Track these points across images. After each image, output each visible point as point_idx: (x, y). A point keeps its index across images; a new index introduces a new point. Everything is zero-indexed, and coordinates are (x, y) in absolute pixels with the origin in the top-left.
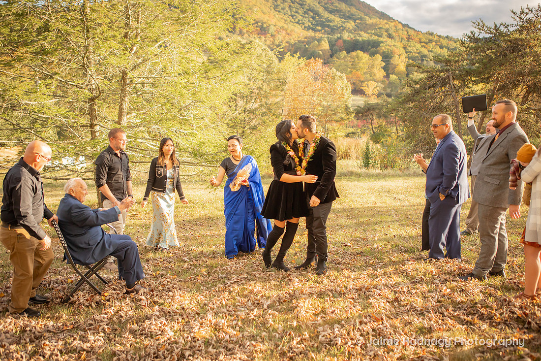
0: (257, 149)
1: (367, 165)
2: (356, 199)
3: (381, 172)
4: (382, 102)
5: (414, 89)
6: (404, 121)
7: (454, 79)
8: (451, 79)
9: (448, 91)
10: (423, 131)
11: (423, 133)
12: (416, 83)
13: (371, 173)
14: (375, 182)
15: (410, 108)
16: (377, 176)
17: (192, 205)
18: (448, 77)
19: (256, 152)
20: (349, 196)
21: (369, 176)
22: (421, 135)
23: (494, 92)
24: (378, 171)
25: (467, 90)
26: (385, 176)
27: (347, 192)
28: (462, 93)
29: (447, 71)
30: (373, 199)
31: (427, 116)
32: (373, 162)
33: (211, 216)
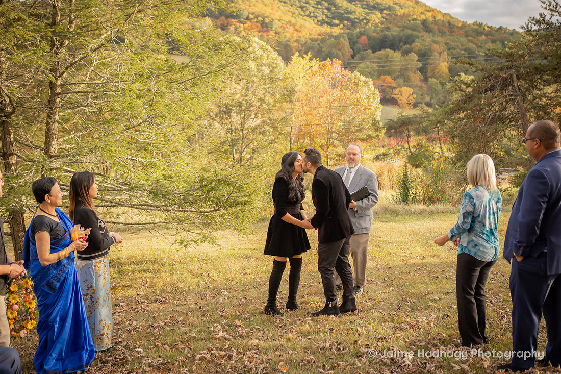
1: (405, 198)
2: (395, 251)
3: (425, 207)
4: (420, 113)
5: (465, 94)
7: (518, 78)
8: (515, 79)
9: (511, 96)
12: (468, 85)
13: (413, 210)
14: (419, 223)
15: (460, 120)
16: (420, 213)
17: (156, 267)
18: (511, 76)
19: (245, 189)
20: (384, 245)
21: (410, 214)
24: (421, 206)
25: (536, 93)
26: (432, 213)
27: (381, 239)
28: (530, 98)
29: (510, 68)
30: (419, 250)
31: (484, 129)
32: (414, 193)
33: (181, 285)
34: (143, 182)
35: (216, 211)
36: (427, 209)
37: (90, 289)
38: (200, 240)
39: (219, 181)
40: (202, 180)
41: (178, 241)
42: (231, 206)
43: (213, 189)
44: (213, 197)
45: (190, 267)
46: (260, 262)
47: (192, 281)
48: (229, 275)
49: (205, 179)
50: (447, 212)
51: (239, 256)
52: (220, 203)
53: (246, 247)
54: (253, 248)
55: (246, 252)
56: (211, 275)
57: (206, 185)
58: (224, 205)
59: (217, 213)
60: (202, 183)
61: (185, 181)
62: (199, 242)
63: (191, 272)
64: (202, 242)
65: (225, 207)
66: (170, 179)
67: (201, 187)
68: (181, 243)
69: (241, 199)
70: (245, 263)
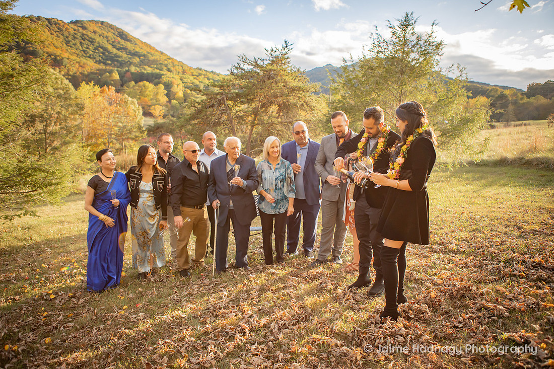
4: (168, 121)
5: (198, 109)
7: (227, 100)
8: (225, 100)
9: (224, 110)
12: (199, 104)
18: (223, 98)
19: (57, 173)
23: (258, 109)
25: (237, 108)
28: (234, 111)
29: (222, 94)
33: (9, 249)
35: (34, 191)
39: (35, 169)
40: (20, 169)
41: (3, 217)
42: (46, 187)
43: (30, 175)
44: (31, 181)
46: (72, 225)
47: (18, 244)
48: (49, 237)
49: (23, 168)
51: (55, 222)
52: (37, 185)
53: (59, 215)
54: (64, 215)
55: (60, 218)
56: (33, 238)
57: (24, 173)
58: (40, 186)
59: (36, 192)
60: (20, 171)
61: (6, 171)
62: (22, 216)
63: (16, 237)
64: (24, 215)
65: (41, 188)
67: (20, 174)
68: (6, 218)
69: (54, 181)
70: (60, 227)
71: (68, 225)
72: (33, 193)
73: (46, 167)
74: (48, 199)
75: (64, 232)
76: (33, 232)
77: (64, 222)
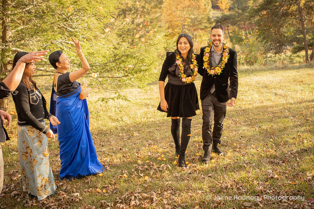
0: (147, 57)
3: (249, 67)
6: (260, 25)
10: (275, 32)
11: (275, 34)
13: (241, 69)
14: (247, 77)
16: (246, 71)
19: (146, 60)
22: (274, 36)
26: (253, 71)
31: (278, 20)
32: (239, 59)
33: (105, 129)
34: (73, 58)
35: (126, 76)
36: (250, 69)
37: (28, 149)
38: (116, 97)
39: (127, 56)
40: (115, 55)
41: (101, 99)
42: (136, 73)
43: (123, 61)
44: (124, 67)
45: (109, 114)
47: (112, 125)
48: (137, 119)
49: (117, 55)
50: (262, 70)
51: (141, 105)
52: (129, 71)
53: (144, 97)
54: (149, 98)
55: (145, 101)
56: (124, 120)
57: (118, 59)
58: (131, 72)
59: (128, 78)
60: (115, 58)
61: (104, 57)
62: (115, 99)
63: (110, 117)
64: (117, 99)
65: (132, 73)
66: (92, 55)
67: (115, 60)
68: (103, 100)
69: (143, 68)
70: (146, 110)
71: (153, 109)
72: (125, 78)
73: (137, 54)
74: (137, 83)
75: (149, 116)
76: (124, 113)
77: (148, 105)
